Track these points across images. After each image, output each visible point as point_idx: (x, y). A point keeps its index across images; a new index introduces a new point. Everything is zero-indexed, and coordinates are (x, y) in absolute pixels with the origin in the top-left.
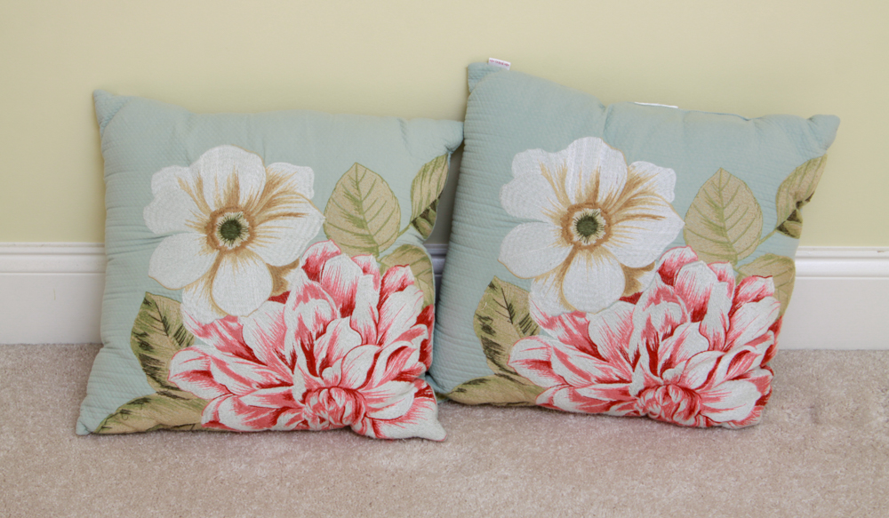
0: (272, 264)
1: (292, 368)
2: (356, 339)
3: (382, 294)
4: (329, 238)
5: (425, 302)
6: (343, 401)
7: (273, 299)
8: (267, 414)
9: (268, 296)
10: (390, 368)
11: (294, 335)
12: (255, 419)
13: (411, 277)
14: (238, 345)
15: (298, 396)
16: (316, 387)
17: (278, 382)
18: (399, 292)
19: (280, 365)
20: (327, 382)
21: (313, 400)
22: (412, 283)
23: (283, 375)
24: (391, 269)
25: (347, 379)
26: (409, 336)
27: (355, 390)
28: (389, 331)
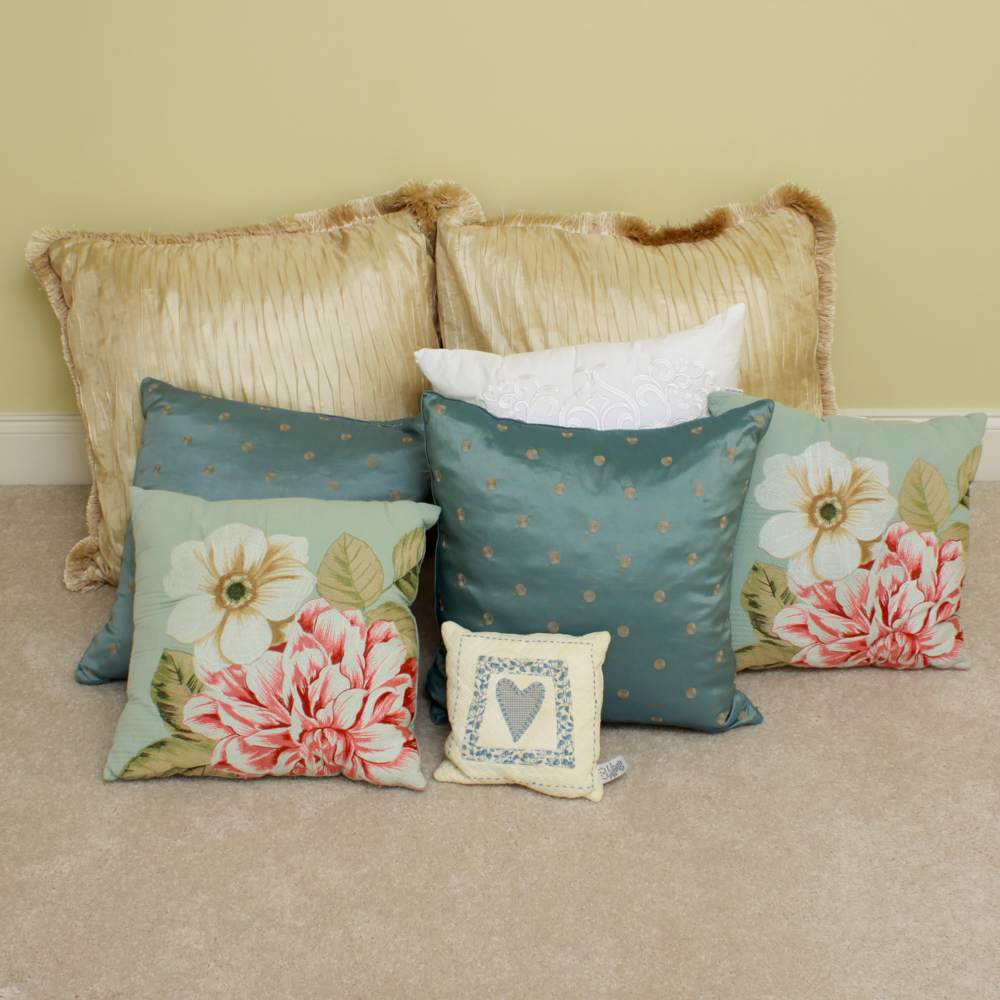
0: (272, 619)
1: (290, 710)
2: (346, 684)
3: (367, 643)
4: (321, 595)
5: (408, 654)
6: (335, 739)
7: (272, 649)
8: (269, 753)
9: (268, 647)
10: (377, 712)
11: (291, 681)
12: (258, 758)
13: (395, 630)
14: (242, 690)
15: (295, 737)
16: (311, 727)
17: (277, 724)
18: (383, 643)
19: (279, 707)
20: (320, 723)
21: (309, 739)
22: (396, 636)
23: (281, 716)
24: (376, 622)
25: (339, 721)
26: (394, 683)
27: (346, 731)
28: (375, 677)
